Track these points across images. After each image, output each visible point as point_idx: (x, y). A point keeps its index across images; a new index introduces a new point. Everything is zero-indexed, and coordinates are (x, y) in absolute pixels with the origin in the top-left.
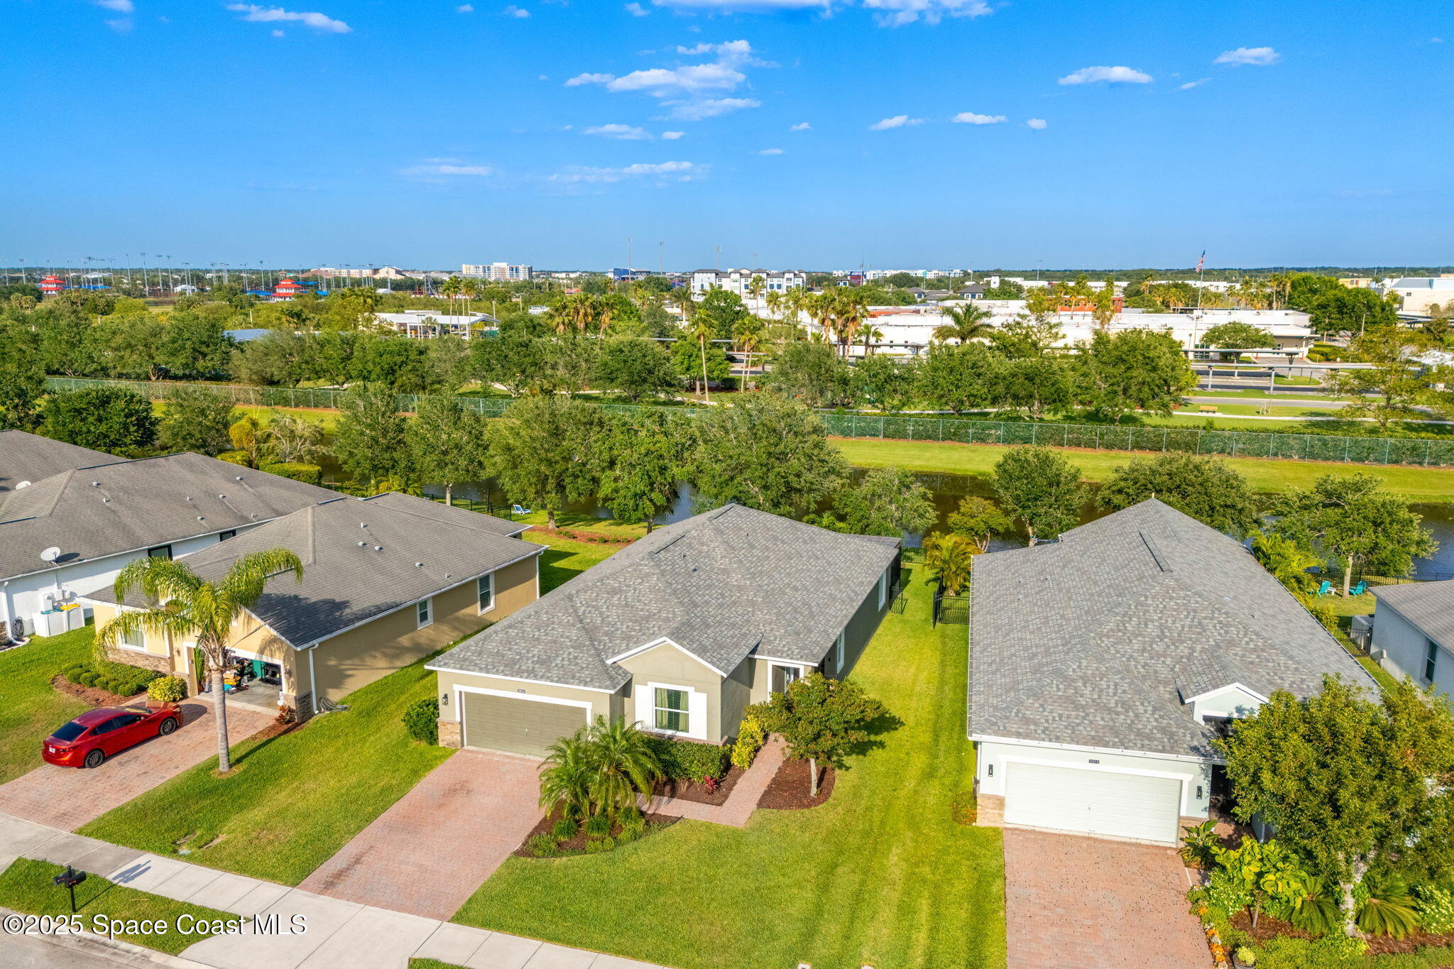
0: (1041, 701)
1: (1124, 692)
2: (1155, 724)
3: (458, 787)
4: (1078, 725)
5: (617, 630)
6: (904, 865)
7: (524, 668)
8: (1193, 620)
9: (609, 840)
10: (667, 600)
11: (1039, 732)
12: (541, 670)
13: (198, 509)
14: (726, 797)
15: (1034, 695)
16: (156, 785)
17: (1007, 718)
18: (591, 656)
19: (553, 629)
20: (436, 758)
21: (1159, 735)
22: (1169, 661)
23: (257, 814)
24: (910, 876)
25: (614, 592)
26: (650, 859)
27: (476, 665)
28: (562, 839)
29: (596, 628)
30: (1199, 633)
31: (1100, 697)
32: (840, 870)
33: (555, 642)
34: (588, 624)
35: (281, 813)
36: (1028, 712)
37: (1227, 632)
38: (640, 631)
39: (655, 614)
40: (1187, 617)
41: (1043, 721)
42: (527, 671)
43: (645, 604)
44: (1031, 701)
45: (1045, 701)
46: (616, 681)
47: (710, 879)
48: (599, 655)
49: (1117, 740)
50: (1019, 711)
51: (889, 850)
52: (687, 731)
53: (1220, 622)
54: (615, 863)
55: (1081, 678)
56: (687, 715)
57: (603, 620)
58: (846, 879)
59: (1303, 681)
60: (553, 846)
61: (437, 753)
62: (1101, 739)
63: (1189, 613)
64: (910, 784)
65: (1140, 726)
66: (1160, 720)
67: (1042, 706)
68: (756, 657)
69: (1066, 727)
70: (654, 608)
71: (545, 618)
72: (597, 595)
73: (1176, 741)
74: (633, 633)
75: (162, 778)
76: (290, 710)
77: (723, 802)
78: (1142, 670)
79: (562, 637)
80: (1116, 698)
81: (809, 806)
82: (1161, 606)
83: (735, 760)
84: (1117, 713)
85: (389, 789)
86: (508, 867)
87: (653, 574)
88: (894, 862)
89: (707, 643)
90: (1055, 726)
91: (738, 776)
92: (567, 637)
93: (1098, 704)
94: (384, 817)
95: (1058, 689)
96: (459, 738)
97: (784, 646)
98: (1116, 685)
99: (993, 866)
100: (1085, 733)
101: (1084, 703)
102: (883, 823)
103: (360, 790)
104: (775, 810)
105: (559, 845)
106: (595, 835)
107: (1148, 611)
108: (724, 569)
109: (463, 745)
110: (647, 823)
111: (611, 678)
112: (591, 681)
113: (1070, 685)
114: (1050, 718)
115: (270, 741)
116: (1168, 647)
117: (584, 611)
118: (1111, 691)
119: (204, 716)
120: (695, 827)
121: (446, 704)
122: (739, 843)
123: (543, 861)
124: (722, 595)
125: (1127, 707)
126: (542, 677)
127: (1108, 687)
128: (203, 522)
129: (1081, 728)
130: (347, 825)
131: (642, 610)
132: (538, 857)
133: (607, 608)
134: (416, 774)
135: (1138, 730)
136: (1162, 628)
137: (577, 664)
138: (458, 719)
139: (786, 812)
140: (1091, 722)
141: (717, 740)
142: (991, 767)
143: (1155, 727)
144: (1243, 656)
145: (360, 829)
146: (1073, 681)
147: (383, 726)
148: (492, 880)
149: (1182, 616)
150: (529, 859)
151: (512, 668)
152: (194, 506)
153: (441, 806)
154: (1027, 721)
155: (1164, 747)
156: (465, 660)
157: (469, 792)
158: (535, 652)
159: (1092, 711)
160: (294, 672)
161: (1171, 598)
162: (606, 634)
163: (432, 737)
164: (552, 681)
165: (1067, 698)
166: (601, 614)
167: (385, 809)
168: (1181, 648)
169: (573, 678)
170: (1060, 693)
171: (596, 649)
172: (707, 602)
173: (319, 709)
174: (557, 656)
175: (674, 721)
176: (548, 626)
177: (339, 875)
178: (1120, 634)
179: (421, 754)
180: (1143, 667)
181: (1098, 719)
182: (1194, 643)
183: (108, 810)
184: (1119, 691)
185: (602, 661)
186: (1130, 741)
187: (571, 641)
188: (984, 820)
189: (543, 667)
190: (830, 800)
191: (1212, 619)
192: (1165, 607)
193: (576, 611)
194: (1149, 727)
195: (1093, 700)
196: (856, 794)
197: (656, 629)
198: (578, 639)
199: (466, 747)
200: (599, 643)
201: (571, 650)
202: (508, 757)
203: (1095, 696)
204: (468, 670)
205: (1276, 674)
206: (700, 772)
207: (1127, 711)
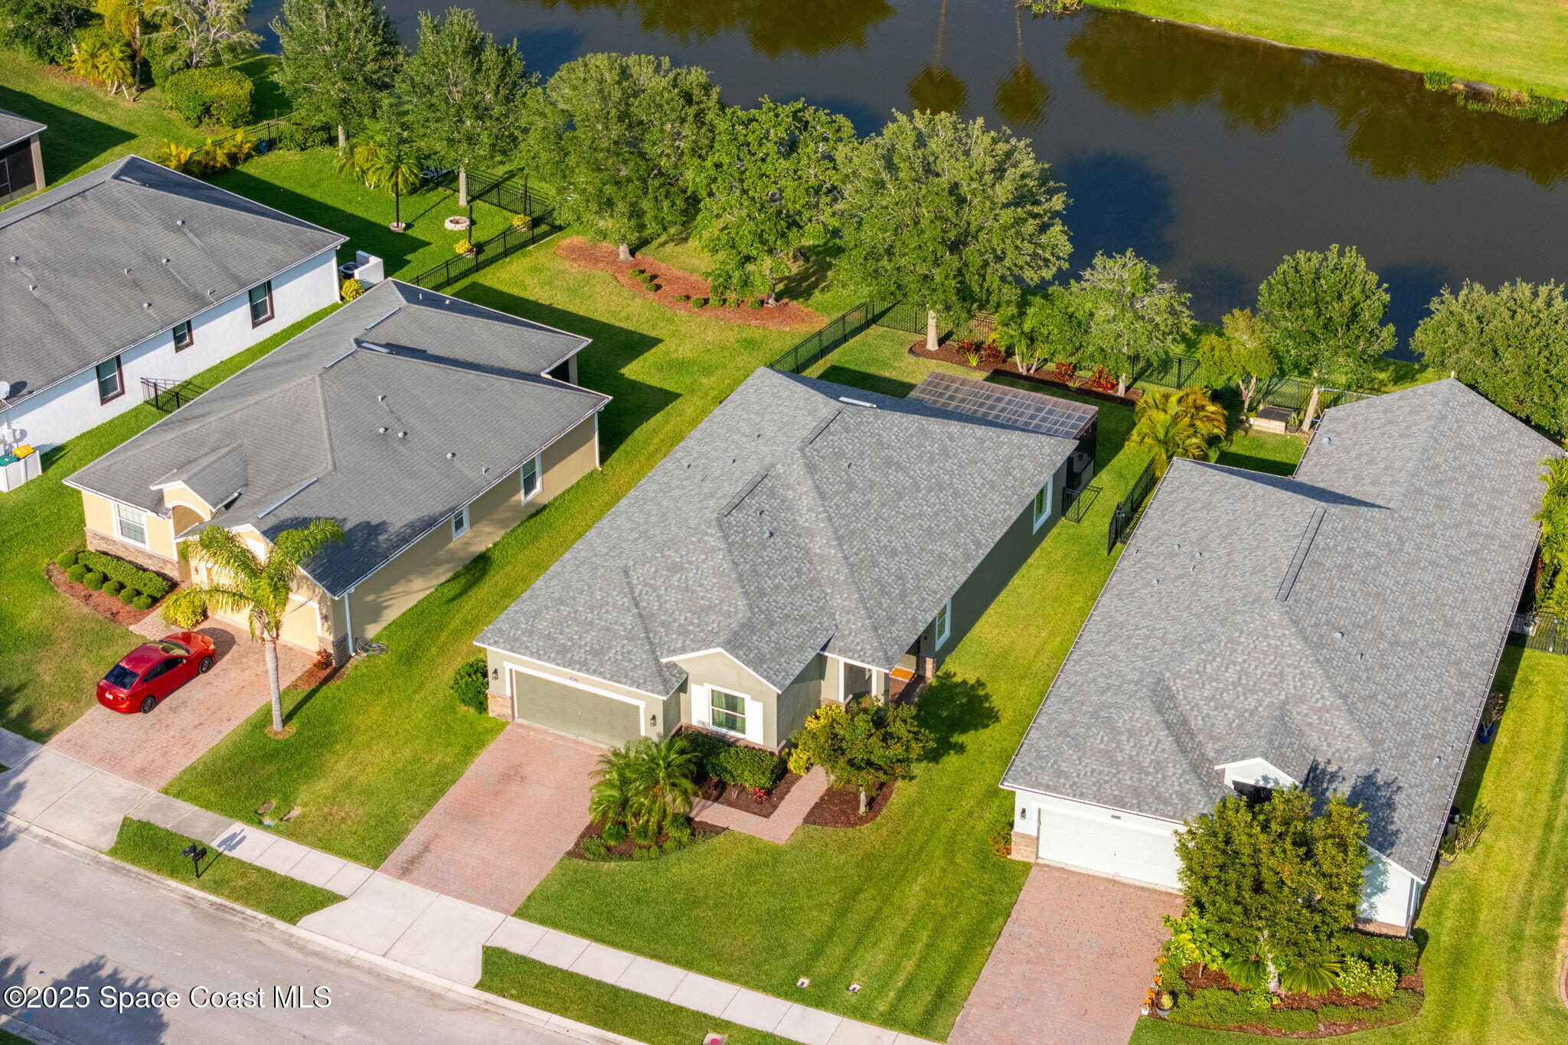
0: (1080, 754)
1: (1163, 751)
2: (1177, 788)
3: (512, 772)
4: (1106, 782)
5: (675, 621)
6: (923, 894)
7: (576, 658)
8: (1275, 668)
9: (654, 849)
10: (731, 588)
11: (1067, 786)
12: (594, 664)
13: (141, 289)
14: (775, 807)
15: (1076, 746)
16: (217, 741)
17: (1042, 768)
18: (645, 652)
19: (607, 612)
20: (488, 731)
21: (1176, 801)
22: (1231, 714)
23: (324, 786)
24: (923, 907)
25: (675, 569)
26: (691, 871)
27: (527, 648)
28: (612, 843)
29: (653, 615)
30: (1275, 684)
31: (1137, 755)
32: (862, 896)
33: (609, 629)
34: (645, 608)
35: (347, 786)
36: (1064, 764)
37: (1303, 685)
38: (699, 625)
39: (716, 606)
40: (1272, 662)
41: (1075, 775)
42: (579, 663)
43: (707, 591)
44: (1070, 752)
45: (1085, 753)
46: (670, 684)
47: (742, 896)
48: (653, 652)
49: (1135, 801)
50: (1055, 762)
51: (915, 879)
52: (743, 731)
53: (1302, 673)
54: (658, 873)
55: (1129, 731)
56: (743, 719)
57: (660, 605)
58: (865, 905)
59: (1349, 749)
60: (603, 851)
61: (489, 726)
62: (1122, 799)
63: (1276, 658)
64: (967, 804)
65: (1163, 790)
66: (1184, 785)
67: (1079, 759)
68: (826, 654)
69: (1094, 784)
70: (715, 596)
71: (598, 595)
72: (656, 571)
73: (1188, 809)
74: (691, 628)
75: (220, 732)
76: (329, 655)
77: (771, 813)
78: (1200, 722)
79: (616, 623)
80: (1153, 757)
81: (853, 825)
82: (1252, 646)
83: (791, 766)
84: (1147, 774)
85: (443, 768)
86: (561, 868)
87: (719, 549)
88: (914, 893)
89: (766, 649)
90: (1084, 781)
91: (793, 783)
92: (622, 625)
93: (1134, 762)
94: (444, 802)
95: (1102, 741)
96: (510, 712)
97: (858, 644)
98: (1159, 741)
99: (1004, 903)
100: (1109, 791)
101: (1120, 759)
102: (921, 849)
103: (415, 767)
104: (819, 827)
105: (608, 849)
106: (641, 842)
107: (1235, 651)
108: (808, 529)
109: (514, 718)
110: (693, 834)
111: (665, 681)
112: (645, 683)
113: (1115, 738)
114: (1083, 773)
115: (313, 693)
116: (1238, 697)
117: (641, 591)
118: (1151, 748)
119: (235, 648)
120: (738, 839)
121: (496, 678)
122: (776, 861)
123: (593, 864)
124: (799, 571)
125: (1159, 766)
126: (594, 672)
127: (1150, 743)
128: (151, 311)
129: (1107, 786)
130: (411, 808)
131: (703, 598)
132: (589, 860)
133: (666, 590)
134: (469, 751)
135: (1160, 793)
136: (1243, 672)
137: (630, 661)
138: (509, 694)
139: (829, 830)
140: (1119, 781)
141: (773, 746)
142: (1024, 811)
143: (1176, 792)
144: (1306, 715)
145: (422, 813)
146: (1119, 733)
147: (426, 678)
148: (547, 879)
149: (1268, 661)
150: (581, 862)
151: (564, 656)
152: (136, 283)
153: (497, 794)
154: (1060, 773)
155: (1175, 813)
156: (516, 640)
157: (523, 779)
158: (588, 640)
159: (1125, 768)
160: (331, 616)
161: (1267, 637)
162: (663, 624)
163: (482, 706)
164: (604, 678)
165: (1106, 752)
166: (659, 596)
167: (443, 791)
168: (1250, 699)
169: (626, 677)
170: (1102, 746)
171: (651, 644)
172: (777, 587)
173: (355, 651)
174: (611, 647)
175: (732, 723)
176: (601, 607)
177: (413, 861)
178: (1197, 676)
179: (471, 724)
180: (1203, 719)
181: (1127, 777)
182: (1265, 695)
183: (182, 768)
184: (1159, 749)
185: (656, 660)
186: (1147, 804)
187: (625, 630)
188: (1019, 853)
189: (593, 660)
190: (878, 819)
191: (1296, 667)
192: (1255, 646)
193: (632, 591)
194: (1171, 791)
195: (1130, 757)
196: (908, 812)
197: (715, 625)
198: (633, 628)
199: (517, 720)
200: (655, 635)
201: (625, 642)
202: (561, 737)
203: (1134, 753)
204: (519, 653)
205: (1326, 739)
206: (752, 780)
207: (1157, 772)
